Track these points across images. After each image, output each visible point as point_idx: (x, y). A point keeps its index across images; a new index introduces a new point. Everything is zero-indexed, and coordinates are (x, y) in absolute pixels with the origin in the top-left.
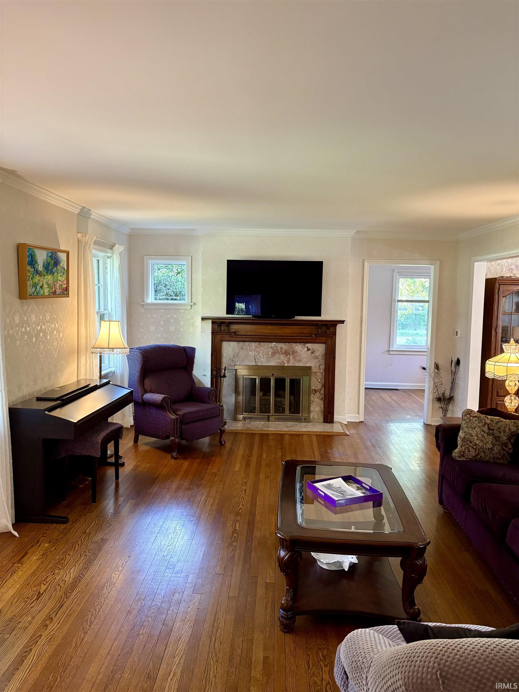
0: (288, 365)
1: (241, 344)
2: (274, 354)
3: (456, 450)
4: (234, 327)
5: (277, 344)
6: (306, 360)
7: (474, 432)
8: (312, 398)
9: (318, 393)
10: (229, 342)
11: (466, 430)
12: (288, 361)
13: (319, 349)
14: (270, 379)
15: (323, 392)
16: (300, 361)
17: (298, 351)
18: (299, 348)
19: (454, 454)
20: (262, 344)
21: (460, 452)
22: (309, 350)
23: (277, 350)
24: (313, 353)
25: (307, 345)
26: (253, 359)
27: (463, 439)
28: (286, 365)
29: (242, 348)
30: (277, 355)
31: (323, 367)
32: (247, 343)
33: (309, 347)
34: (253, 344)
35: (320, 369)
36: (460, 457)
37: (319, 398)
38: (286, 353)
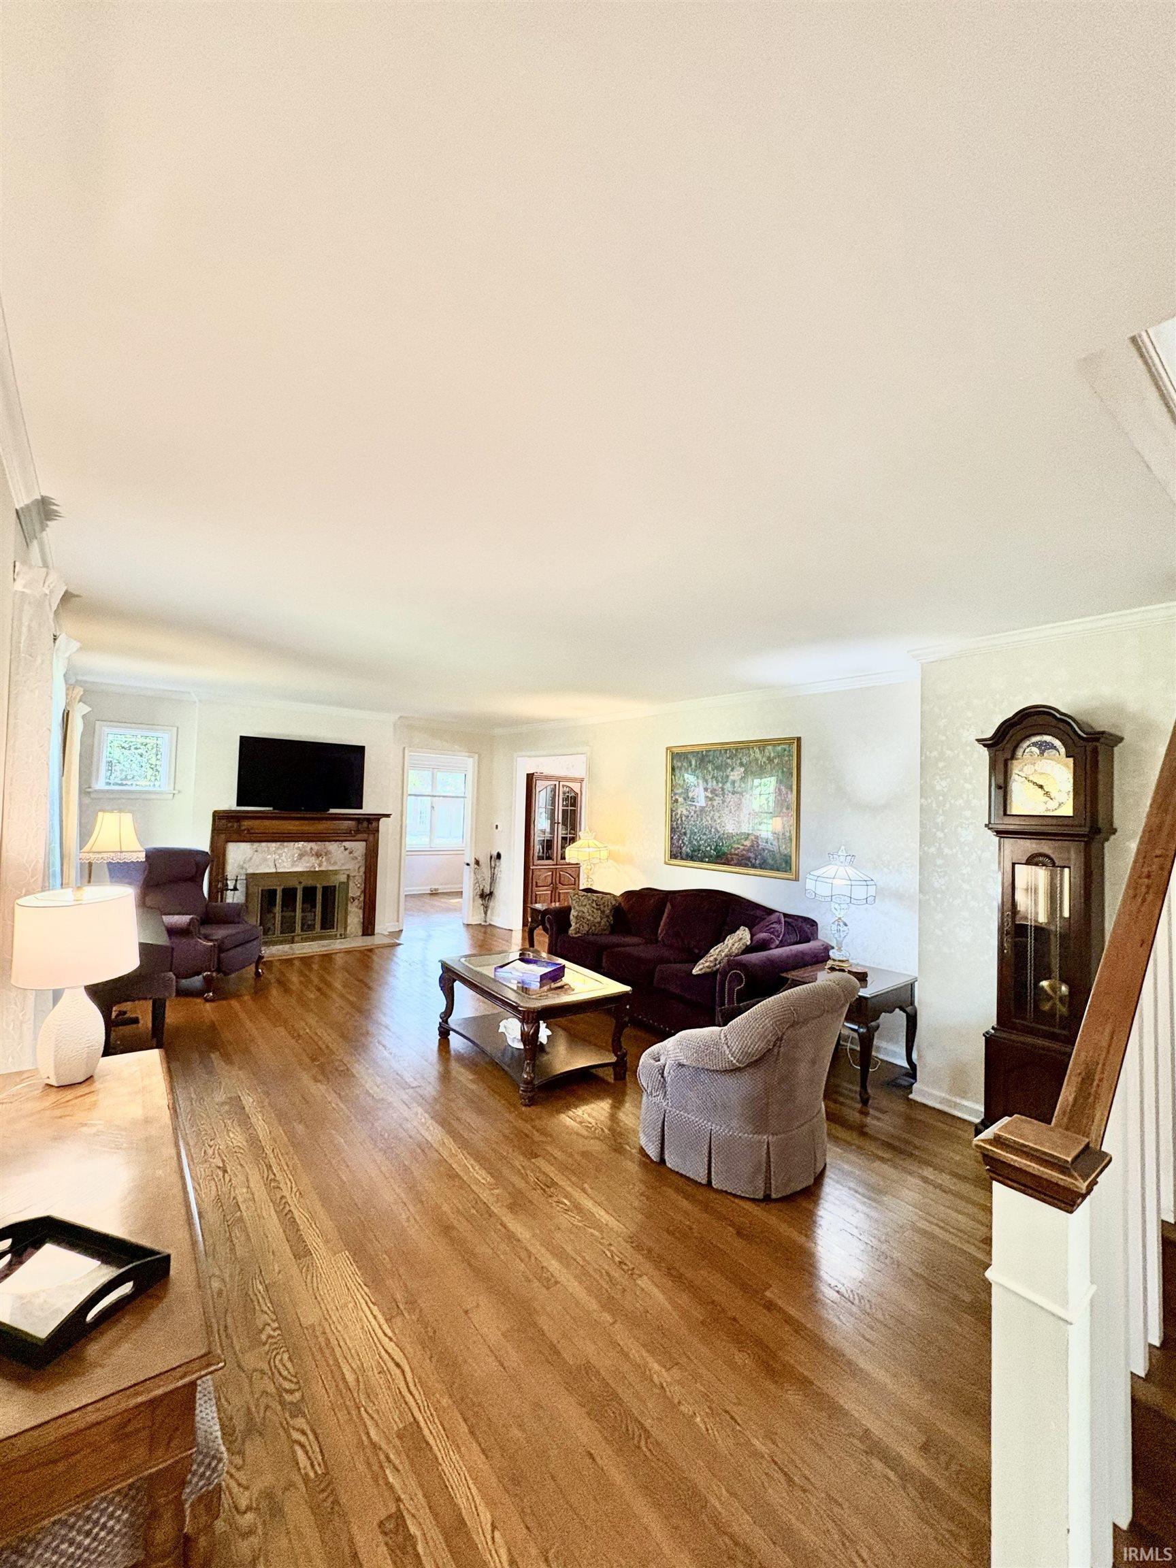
0: (321, 869)
1: (256, 845)
2: (301, 856)
3: (572, 928)
4: (246, 824)
5: (306, 844)
6: (343, 862)
7: (585, 910)
8: (349, 909)
9: (356, 901)
10: (238, 844)
11: (577, 908)
12: (320, 865)
13: (359, 847)
14: (296, 889)
15: (362, 899)
16: (335, 863)
17: (333, 851)
18: (333, 847)
19: (570, 932)
20: (286, 844)
21: (575, 929)
22: (346, 849)
23: (306, 851)
24: (351, 853)
25: (344, 844)
26: (272, 864)
27: (577, 917)
28: (317, 869)
29: (256, 851)
30: (306, 858)
31: (363, 869)
32: (264, 844)
33: (347, 847)
34: (274, 844)
35: (359, 872)
36: (576, 934)
37: (357, 907)
38: (318, 855)
